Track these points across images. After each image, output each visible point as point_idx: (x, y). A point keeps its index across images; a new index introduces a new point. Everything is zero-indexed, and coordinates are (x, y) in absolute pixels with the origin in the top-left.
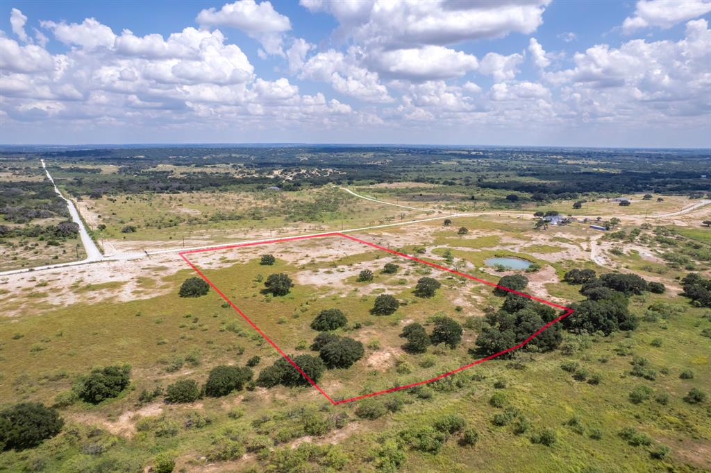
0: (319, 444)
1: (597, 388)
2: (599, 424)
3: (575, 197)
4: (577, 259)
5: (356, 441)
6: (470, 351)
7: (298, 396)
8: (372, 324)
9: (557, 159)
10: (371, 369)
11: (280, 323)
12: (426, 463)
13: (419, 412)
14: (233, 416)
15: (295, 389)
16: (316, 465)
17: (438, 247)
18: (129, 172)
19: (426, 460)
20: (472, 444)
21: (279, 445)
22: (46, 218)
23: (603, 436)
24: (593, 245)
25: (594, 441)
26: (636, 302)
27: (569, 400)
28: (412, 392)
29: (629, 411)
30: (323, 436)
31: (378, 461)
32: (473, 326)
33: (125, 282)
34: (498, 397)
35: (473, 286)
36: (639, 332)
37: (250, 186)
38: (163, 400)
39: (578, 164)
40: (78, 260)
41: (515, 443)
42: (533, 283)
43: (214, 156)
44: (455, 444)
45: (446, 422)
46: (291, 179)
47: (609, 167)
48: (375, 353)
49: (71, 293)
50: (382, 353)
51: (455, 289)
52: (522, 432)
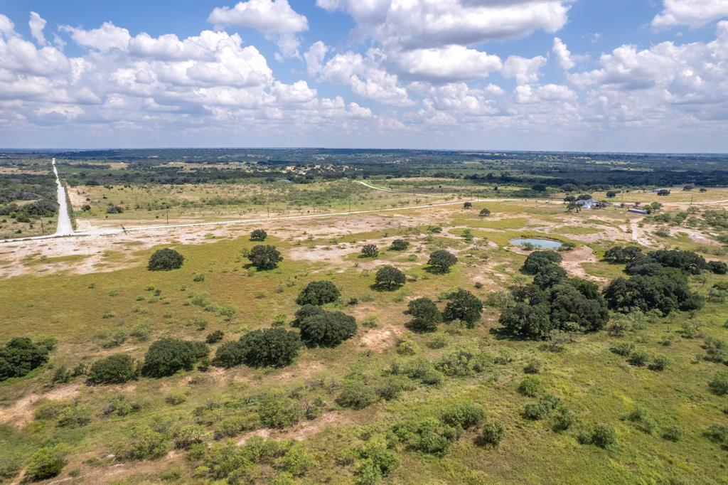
0: (279, 440)
1: (661, 375)
2: (672, 420)
3: (606, 188)
4: (617, 240)
5: (330, 437)
6: (493, 331)
7: (264, 379)
8: (371, 300)
9: (584, 160)
10: (364, 350)
11: (259, 297)
12: (427, 469)
13: (422, 400)
14: (172, 401)
15: (261, 371)
16: (268, 468)
17: (456, 227)
18: (138, 168)
19: (428, 465)
20: (495, 444)
21: (222, 440)
22: (29, 200)
23: (682, 437)
24: (634, 227)
25: (670, 443)
26: (695, 282)
27: (626, 388)
28: (415, 377)
29: (713, 404)
30: (285, 429)
31: (358, 464)
32: (496, 303)
33: (90, 256)
34: (530, 382)
35: (496, 264)
36: (705, 313)
37: (260, 179)
38: (84, 380)
39: (607, 164)
40: (43, 235)
41: (556, 442)
42: (568, 262)
43: (229, 156)
44: (470, 444)
45: (458, 412)
46: (304, 174)
47: (640, 167)
48: (371, 330)
49: (21, 266)
50: (380, 332)
51: (475, 266)
52: (565, 428)
